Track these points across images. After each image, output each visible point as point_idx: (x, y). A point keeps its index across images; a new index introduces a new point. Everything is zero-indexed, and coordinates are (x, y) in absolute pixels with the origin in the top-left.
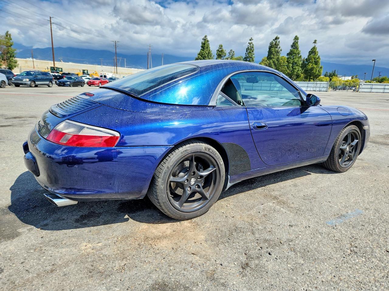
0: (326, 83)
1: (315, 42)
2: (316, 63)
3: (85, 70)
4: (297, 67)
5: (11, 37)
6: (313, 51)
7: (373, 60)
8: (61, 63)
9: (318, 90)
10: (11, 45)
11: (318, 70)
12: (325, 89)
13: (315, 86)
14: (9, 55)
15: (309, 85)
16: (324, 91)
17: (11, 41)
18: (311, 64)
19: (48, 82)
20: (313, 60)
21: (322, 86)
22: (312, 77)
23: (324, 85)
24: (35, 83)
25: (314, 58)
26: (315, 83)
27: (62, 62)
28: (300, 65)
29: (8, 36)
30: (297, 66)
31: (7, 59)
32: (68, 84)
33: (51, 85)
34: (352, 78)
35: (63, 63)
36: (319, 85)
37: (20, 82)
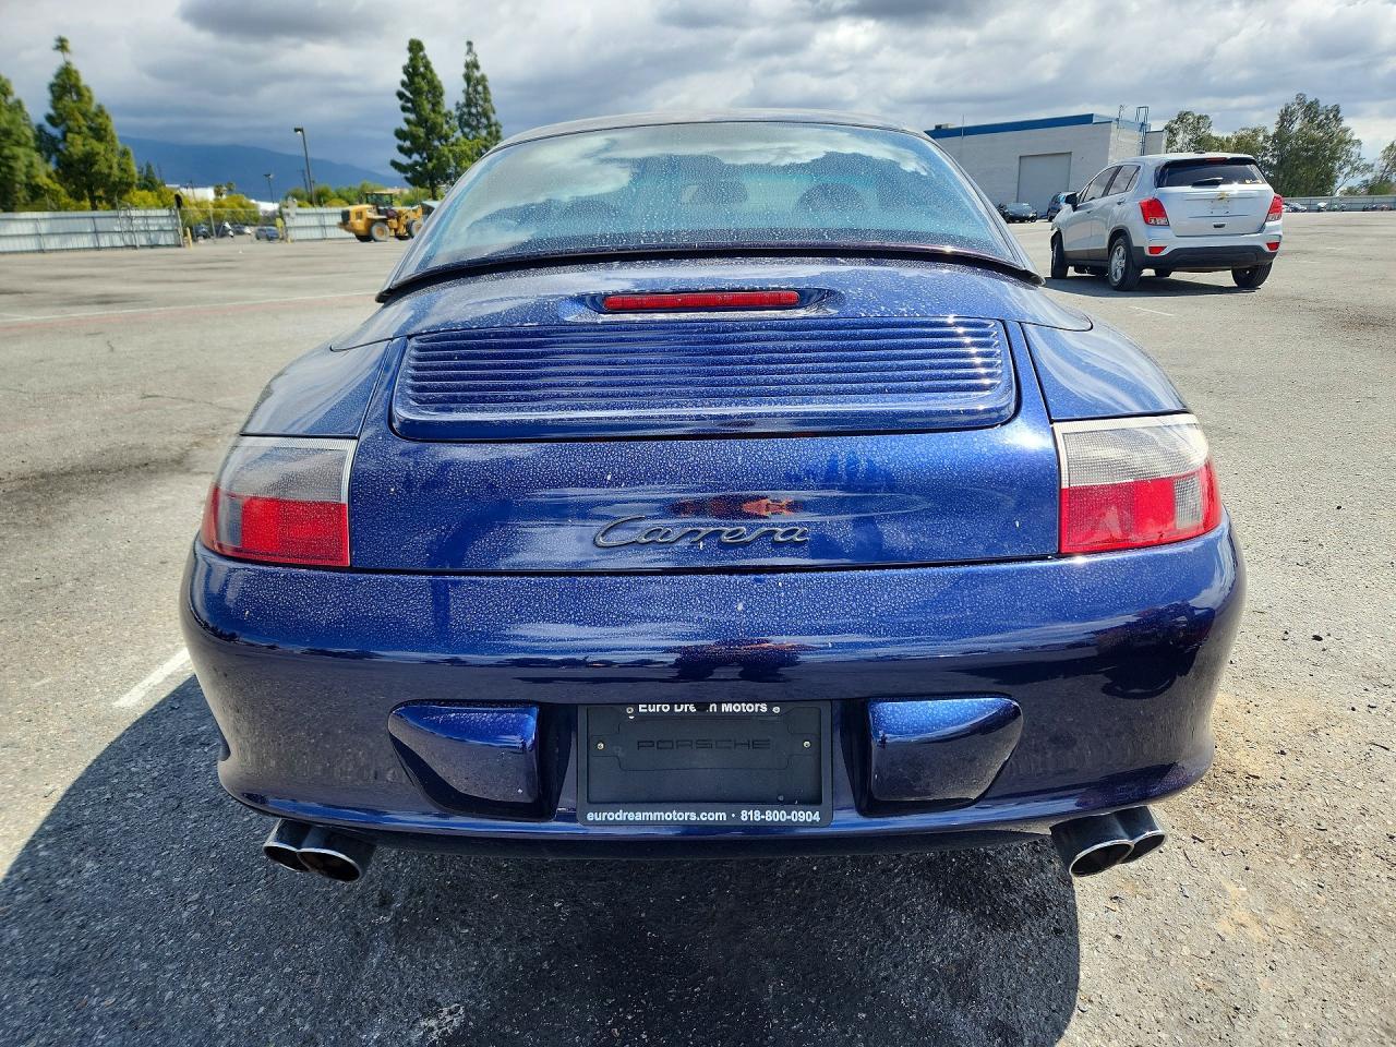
0: (165, 212)
1: (62, 45)
2: (99, 133)
4: (19, 151)
6: (66, 85)
7: (296, 130)
9: (144, 242)
11: (119, 165)
12: (169, 239)
13: (126, 228)
15: (102, 224)
16: (168, 246)
18: (79, 140)
20: (82, 122)
21: (154, 225)
22: (100, 192)
23: (161, 221)
25: (84, 115)
26: (122, 214)
28: (32, 143)
30: (18, 144)
34: (218, 193)
36: (140, 222)
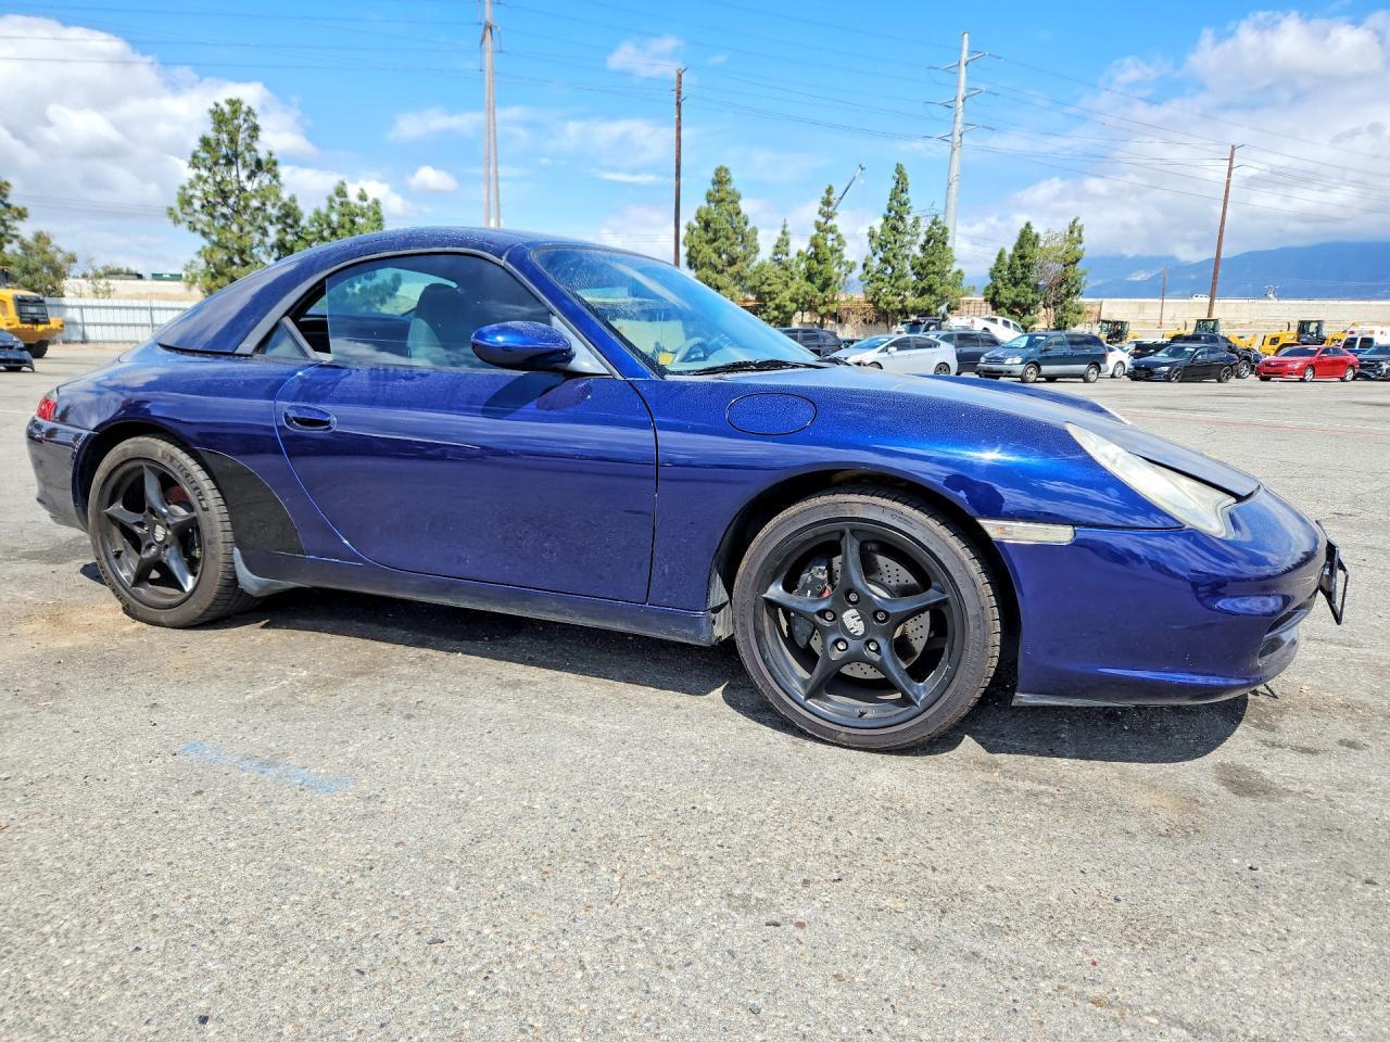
3: (1309, 323)
5: (1083, 234)
8: (1268, 302)
10: (1078, 260)
14: (1063, 291)
17: (1080, 247)
19: (1082, 368)
24: (1039, 370)
27: (1270, 299)
29: (1076, 234)
31: (1054, 303)
32: (1161, 373)
33: (1093, 377)
35: (1275, 301)
37: (995, 367)
